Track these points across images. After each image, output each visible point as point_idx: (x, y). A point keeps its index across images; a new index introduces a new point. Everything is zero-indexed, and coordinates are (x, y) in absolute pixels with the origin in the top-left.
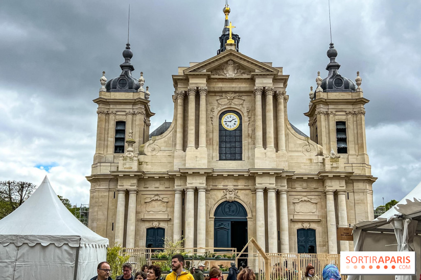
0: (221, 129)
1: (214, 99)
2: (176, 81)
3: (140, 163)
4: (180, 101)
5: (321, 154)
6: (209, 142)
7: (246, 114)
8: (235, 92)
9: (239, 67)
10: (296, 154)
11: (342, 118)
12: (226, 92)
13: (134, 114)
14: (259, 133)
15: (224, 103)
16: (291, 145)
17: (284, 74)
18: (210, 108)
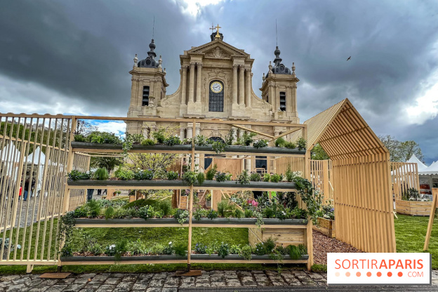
0: (211, 92)
1: (206, 73)
2: (182, 59)
3: (158, 112)
4: (184, 73)
5: (271, 110)
6: (203, 99)
7: (226, 83)
8: (220, 68)
9: (223, 52)
10: (257, 109)
11: (283, 90)
12: (214, 68)
13: (155, 82)
14: (235, 94)
15: (213, 75)
16: (254, 104)
17: (251, 58)
18: (204, 78)
